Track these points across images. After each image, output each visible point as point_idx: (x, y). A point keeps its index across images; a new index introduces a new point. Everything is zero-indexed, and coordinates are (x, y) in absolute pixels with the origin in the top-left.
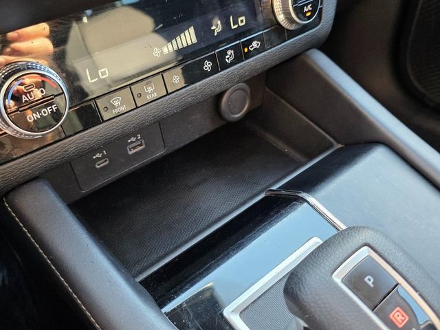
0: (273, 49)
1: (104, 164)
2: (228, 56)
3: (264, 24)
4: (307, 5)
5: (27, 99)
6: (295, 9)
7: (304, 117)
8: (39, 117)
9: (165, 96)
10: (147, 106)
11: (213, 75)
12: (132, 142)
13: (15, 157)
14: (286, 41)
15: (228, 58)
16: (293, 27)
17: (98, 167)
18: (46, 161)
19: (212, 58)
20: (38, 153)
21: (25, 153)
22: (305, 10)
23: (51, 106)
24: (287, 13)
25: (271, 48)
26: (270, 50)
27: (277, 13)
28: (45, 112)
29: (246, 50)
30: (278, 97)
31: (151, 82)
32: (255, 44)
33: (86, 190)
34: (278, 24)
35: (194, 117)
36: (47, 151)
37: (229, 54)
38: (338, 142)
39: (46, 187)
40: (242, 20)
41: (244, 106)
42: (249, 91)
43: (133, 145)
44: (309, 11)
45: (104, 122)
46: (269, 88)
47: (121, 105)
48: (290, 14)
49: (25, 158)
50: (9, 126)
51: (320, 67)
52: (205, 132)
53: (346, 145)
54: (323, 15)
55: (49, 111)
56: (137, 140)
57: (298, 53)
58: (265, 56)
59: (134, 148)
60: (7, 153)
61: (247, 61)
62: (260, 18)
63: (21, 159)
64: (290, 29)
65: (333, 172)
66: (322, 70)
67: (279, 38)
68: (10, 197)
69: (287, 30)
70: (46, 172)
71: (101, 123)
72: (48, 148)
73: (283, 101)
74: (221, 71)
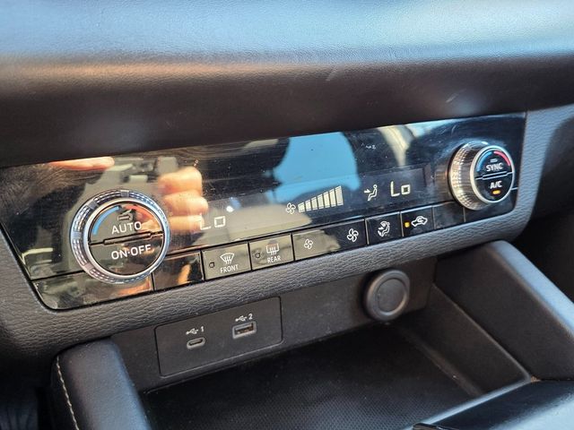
0: (444, 230)
1: (197, 345)
2: (382, 228)
3: (435, 197)
4: (495, 181)
5: (117, 230)
6: (479, 183)
7: (483, 331)
8: (126, 255)
9: (291, 263)
10: (266, 271)
11: (358, 247)
12: (240, 322)
13: (85, 303)
14: (463, 223)
15: (381, 231)
16: (474, 207)
17: (189, 347)
18: (121, 318)
19: (360, 227)
20: (114, 304)
21: (99, 300)
22: (492, 186)
23: (144, 245)
24: (467, 187)
25: (442, 228)
26: (440, 231)
27: (453, 187)
28: (134, 251)
29: (407, 225)
30: (449, 300)
31: (275, 242)
32: (420, 220)
33: (166, 377)
34: (455, 200)
35: (328, 304)
36: (127, 304)
37: (384, 225)
38: (532, 374)
39: (112, 352)
40: (406, 189)
41: (399, 303)
42: (408, 282)
43: (242, 327)
44: (498, 189)
45: (206, 281)
46: (437, 285)
47: (232, 264)
48: (471, 188)
49: (98, 308)
50: (89, 261)
51: (509, 264)
52: (341, 328)
53: (543, 380)
54: (519, 199)
55: (140, 250)
56: (247, 321)
57: (480, 242)
58: (432, 237)
59: (242, 331)
60: (77, 296)
61: (407, 239)
62: (431, 189)
63: (92, 309)
64: (470, 208)
65: (519, 413)
66: (513, 269)
67: (454, 217)
68: (65, 356)
69: (466, 209)
70: (119, 332)
71: (202, 282)
72: (128, 301)
73: (455, 305)
74: (370, 245)
